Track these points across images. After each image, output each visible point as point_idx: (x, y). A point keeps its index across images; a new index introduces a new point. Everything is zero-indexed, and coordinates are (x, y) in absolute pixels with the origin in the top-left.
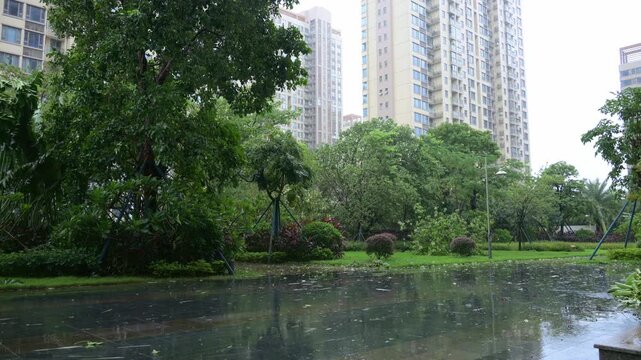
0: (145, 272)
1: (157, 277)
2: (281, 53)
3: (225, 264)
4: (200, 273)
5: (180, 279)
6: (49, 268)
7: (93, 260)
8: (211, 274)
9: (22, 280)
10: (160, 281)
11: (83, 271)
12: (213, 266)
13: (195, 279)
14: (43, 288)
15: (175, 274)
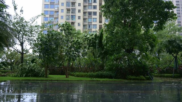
0: (125, 78)
1: (128, 80)
2: (166, 10)
3: (150, 77)
4: (141, 80)
5: (135, 81)
6: (103, 76)
7: (113, 75)
8: (145, 80)
9: (96, 79)
10: (129, 81)
11: (111, 77)
12: (146, 78)
13: (140, 81)
14: (100, 81)
15: (134, 79)
